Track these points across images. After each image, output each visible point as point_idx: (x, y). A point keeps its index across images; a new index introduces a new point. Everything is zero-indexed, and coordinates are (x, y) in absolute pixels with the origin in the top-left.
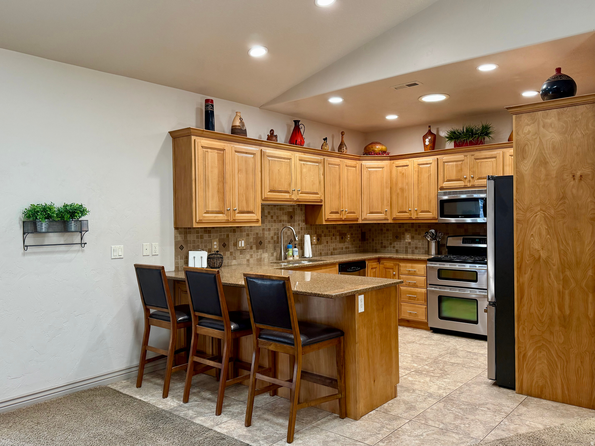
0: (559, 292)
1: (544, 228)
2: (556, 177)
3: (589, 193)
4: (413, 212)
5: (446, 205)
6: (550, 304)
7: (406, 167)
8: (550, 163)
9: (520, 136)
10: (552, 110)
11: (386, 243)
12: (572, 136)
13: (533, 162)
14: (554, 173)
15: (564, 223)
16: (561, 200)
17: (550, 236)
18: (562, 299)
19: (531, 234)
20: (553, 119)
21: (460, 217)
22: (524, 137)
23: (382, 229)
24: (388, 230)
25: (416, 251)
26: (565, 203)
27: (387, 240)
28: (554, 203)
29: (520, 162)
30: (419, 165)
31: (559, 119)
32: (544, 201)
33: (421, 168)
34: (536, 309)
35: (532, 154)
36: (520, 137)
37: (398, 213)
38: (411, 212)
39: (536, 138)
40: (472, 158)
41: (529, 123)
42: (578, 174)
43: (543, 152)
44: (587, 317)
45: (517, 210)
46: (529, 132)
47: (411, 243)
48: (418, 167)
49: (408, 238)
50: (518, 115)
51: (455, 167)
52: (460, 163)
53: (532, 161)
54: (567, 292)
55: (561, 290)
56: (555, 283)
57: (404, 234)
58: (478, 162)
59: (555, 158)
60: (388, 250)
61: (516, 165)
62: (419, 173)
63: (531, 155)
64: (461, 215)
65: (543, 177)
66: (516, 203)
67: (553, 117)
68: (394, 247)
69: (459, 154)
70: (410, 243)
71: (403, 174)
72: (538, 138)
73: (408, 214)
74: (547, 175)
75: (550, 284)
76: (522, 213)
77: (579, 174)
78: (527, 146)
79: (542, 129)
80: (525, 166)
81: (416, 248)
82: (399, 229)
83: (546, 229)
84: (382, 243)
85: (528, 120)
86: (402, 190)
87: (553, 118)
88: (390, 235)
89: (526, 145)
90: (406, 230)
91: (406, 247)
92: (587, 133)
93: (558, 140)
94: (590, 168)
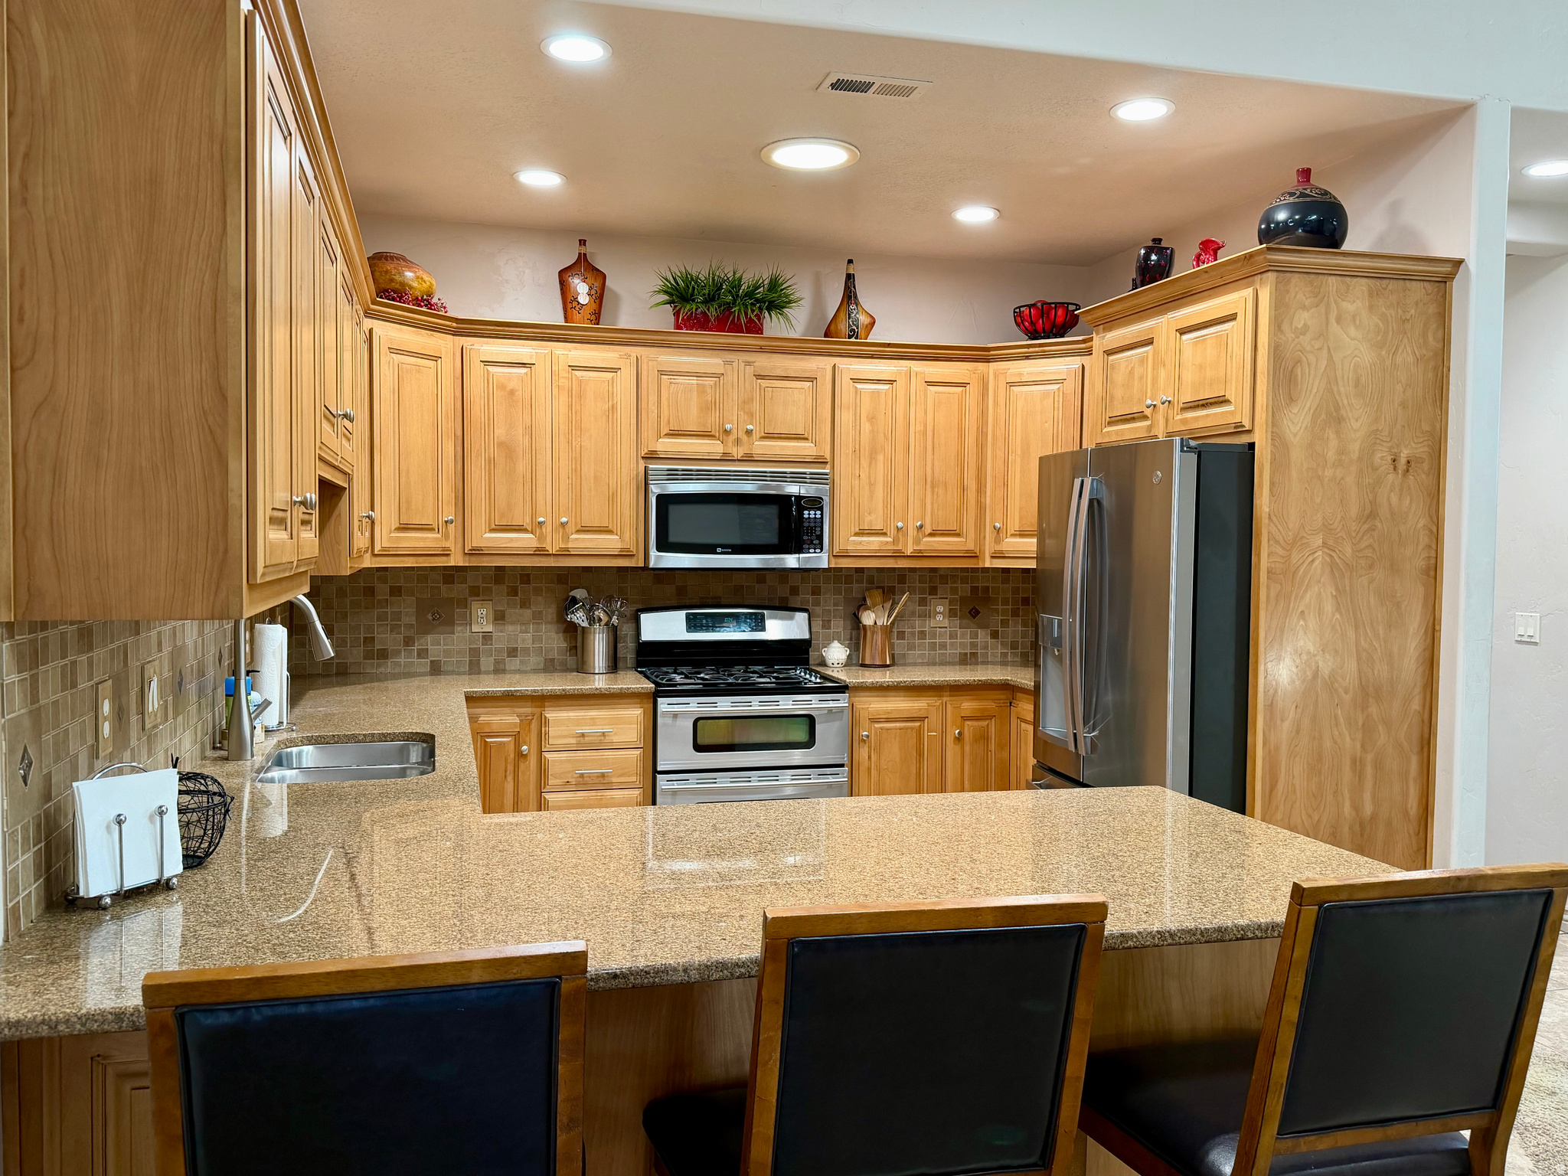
0: (1354, 761)
1: (1329, 594)
2: (1360, 459)
3: (1421, 507)
4: (549, 529)
5: (674, 511)
6: (1334, 796)
7: (523, 370)
8: (1347, 420)
9: (1285, 336)
10: (1358, 279)
11: (386, 638)
12: (1394, 356)
13: (1311, 414)
14: (1355, 448)
15: (1371, 582)
16: (1367, 520)
17: (1341, 614)
18: (1360, 777)
19: (1300, 611)
20: (1359, 303)
21: (719, 550)
22: (1294, 340)
23: (374, 587)
24: (396, 591)
25: (514, 663)
26: (1373, 529)
27: (394, 629)
28: (1354, 529)
29: (1281, 408)
30: (573, 368)
31: (1371, 307)
32: (1331, 522)
33: (580, 382)
34: (1303, 812)
35: (1311, 391)
36: (1285, 339)
37: (492, 530)
38: (544, 530)
39: (1321, 349)
40: (747, 371)
41: (1307, 303)
42: (1402, 455)
43: (1335, 389)
44: (1406, 813)
45: (1271, 542)
46: (1305, 329)
47: (494, 634)
48: (570, 375)
49: (482, 619)
50: (1282, 275)
51: (695, 393)
52: (710, 381)
53: (1310, 408)
54: (1369, 757)
55: (1358, 755)
56: (1348, 739)
57: (464, 604)
58: (764, 385)
59: (1358, 408)
60: (398, 664)
61: (1273, 415)
62: (576, 396)
63: (1308, 393)
64: (723, 546)
65: (1331, 455)
66: (1269, 525)
67: (1358, 298)
68: (423, 653)
69: (705, 351)
70: (487, 637)
71: (512, 392)
72: (1326, 347)
73: (531, 536)
74: (1342, 451)
75: (1335, 742)
76: (1281, 553)
77: (1404, 454)
78: (1301, 365)
79: (1334, 327)
80: (1293, 423)
81: (513, 652)
82: (444, 588)
83: (1332, 595)
84: (369, 641)
85: (1304, 295)
86: (508, 449)
87: (1358, 301)
88: (407, 610)
89: (1297, 363)
90: (475, 592)
91: (474, 653)
92: (1425, 355)
93: (1367, 361)
94: (1426, 443)
